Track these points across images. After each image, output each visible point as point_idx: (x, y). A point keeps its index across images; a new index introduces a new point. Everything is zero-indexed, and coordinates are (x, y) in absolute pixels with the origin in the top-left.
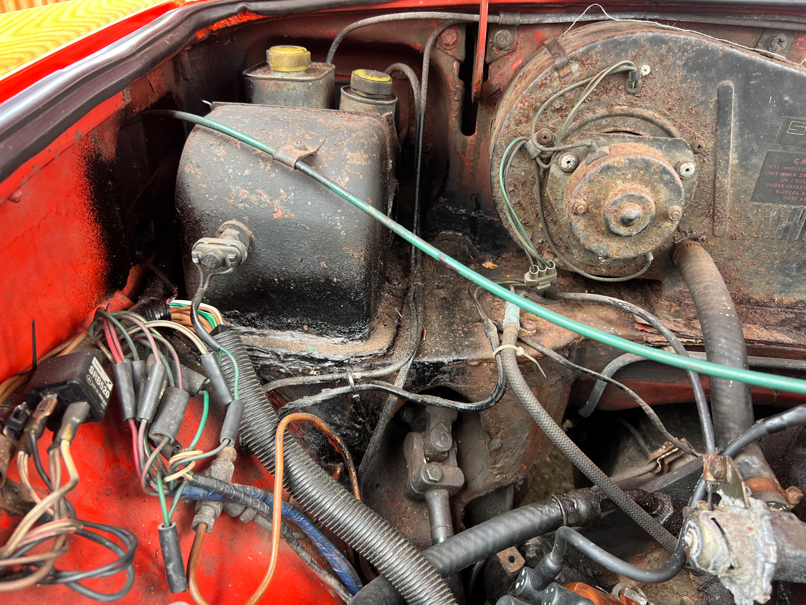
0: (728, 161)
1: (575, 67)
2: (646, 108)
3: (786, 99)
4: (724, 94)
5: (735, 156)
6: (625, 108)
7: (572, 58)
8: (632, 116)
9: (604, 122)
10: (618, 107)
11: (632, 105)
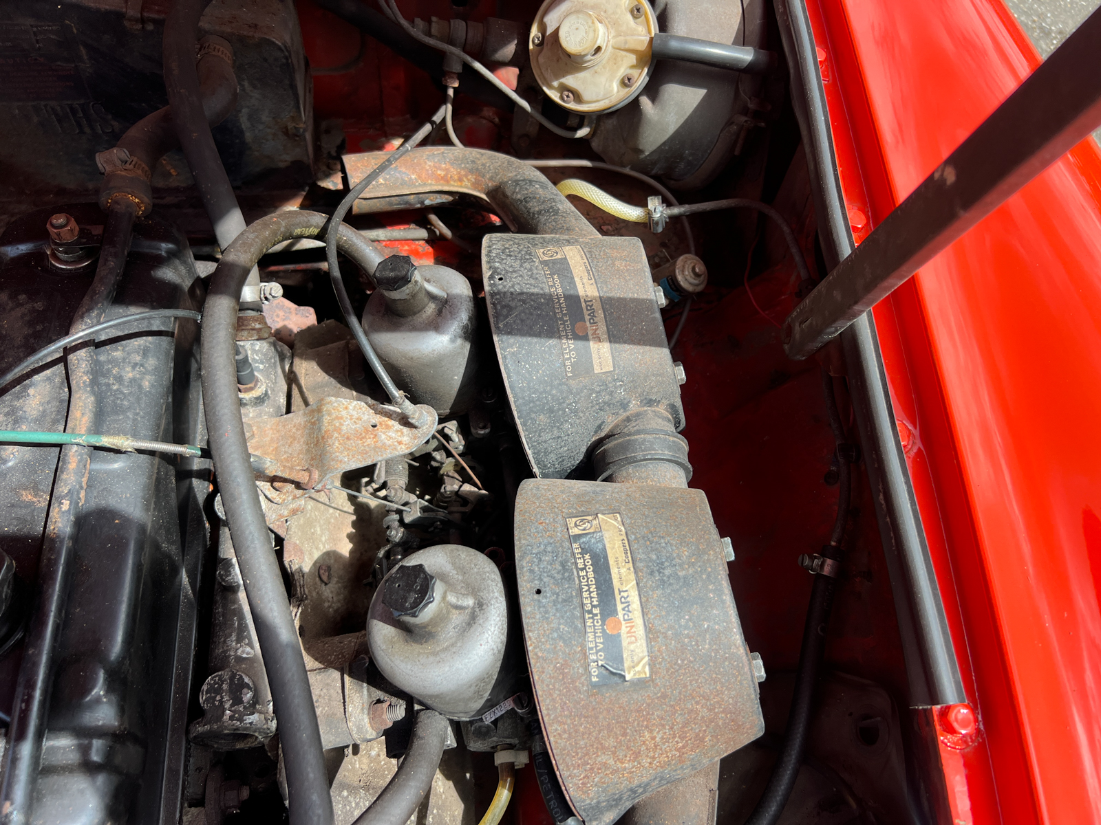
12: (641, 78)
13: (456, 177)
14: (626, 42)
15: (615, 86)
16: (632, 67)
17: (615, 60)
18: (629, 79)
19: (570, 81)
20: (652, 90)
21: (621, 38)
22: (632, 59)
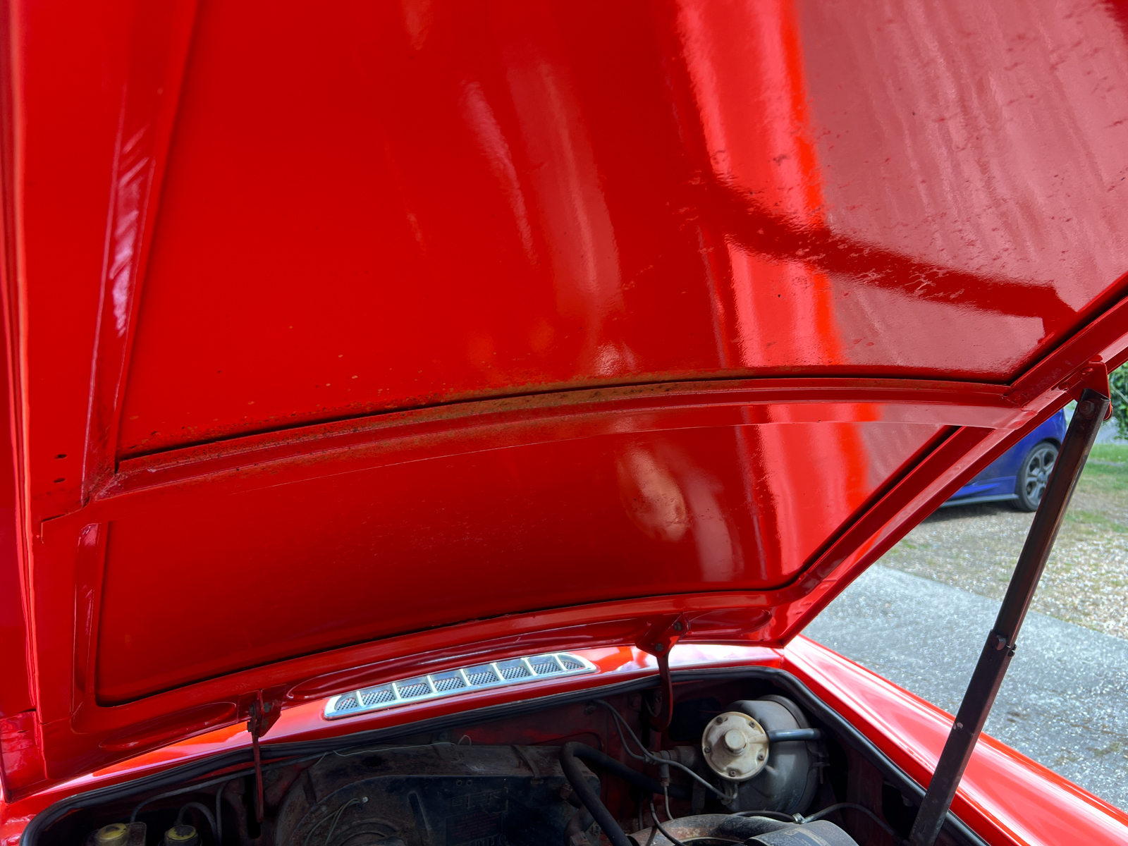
0: (426, 830)
1: (324, 808)
2: (371, 817)
3: (446, 790)
4: (413, 798)
5: (429, 826)
6: (359, 821)
7: (321, 805)
8: (364, 824)
9: (348, 832)
10: (354, 823)
11: (362, 819)
12: (766, 755)
13: (689, 833)
14: (755, 739)
15: (756, 762)
16: (761, 750)
17: (752, 749)
18: (762, 757)
19: (734, 765)
20: (771, 761)
21: (752, 738)
22: (759, 747)
